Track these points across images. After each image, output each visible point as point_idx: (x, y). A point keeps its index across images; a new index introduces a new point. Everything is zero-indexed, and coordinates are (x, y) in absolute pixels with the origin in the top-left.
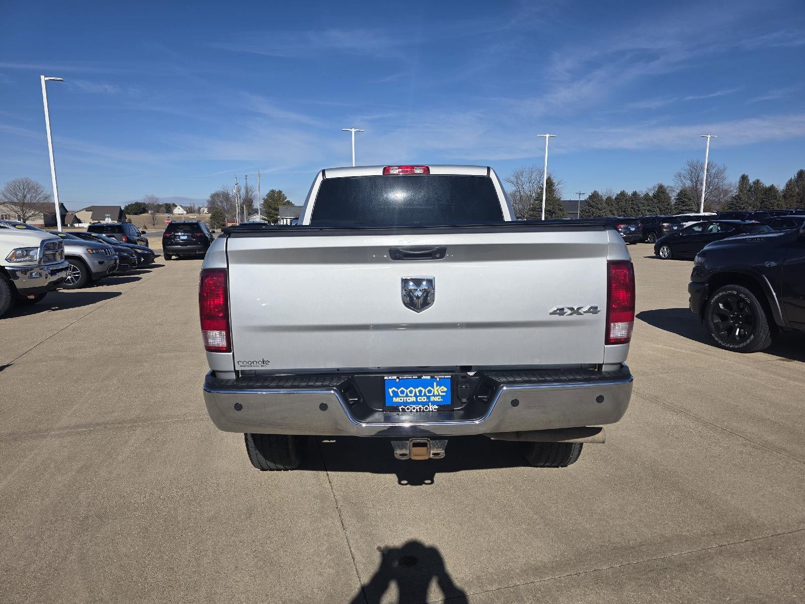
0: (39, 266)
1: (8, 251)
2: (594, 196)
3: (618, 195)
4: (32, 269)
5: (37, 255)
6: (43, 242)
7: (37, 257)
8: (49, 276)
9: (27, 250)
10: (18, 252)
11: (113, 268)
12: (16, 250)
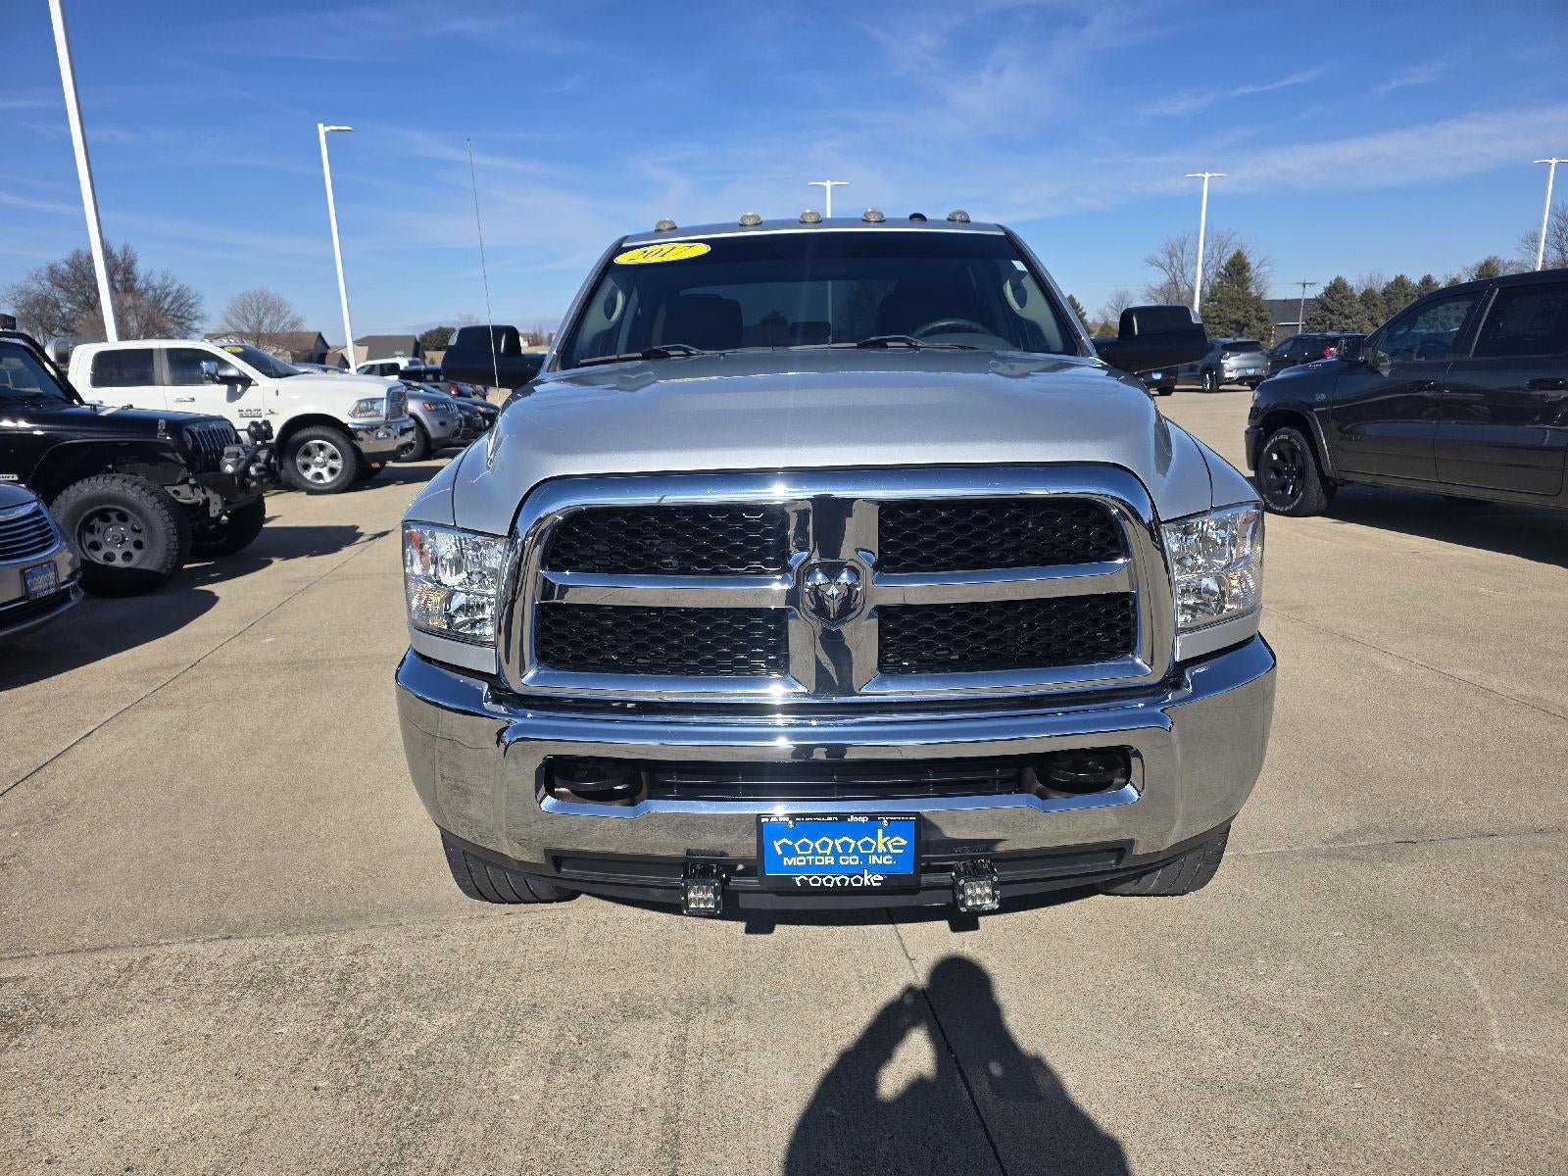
0: (386, 422)
1: (352, 404)
2: (1337, 289)
3: (1388, 285)
4: (377, 428)
5: (383, 408)
6: (389, 390)
7: (384, 411)
8: (398, 436)
9: (373, 401)
10: (362, 405)
11: (457, 433)
12: (360, 401)
